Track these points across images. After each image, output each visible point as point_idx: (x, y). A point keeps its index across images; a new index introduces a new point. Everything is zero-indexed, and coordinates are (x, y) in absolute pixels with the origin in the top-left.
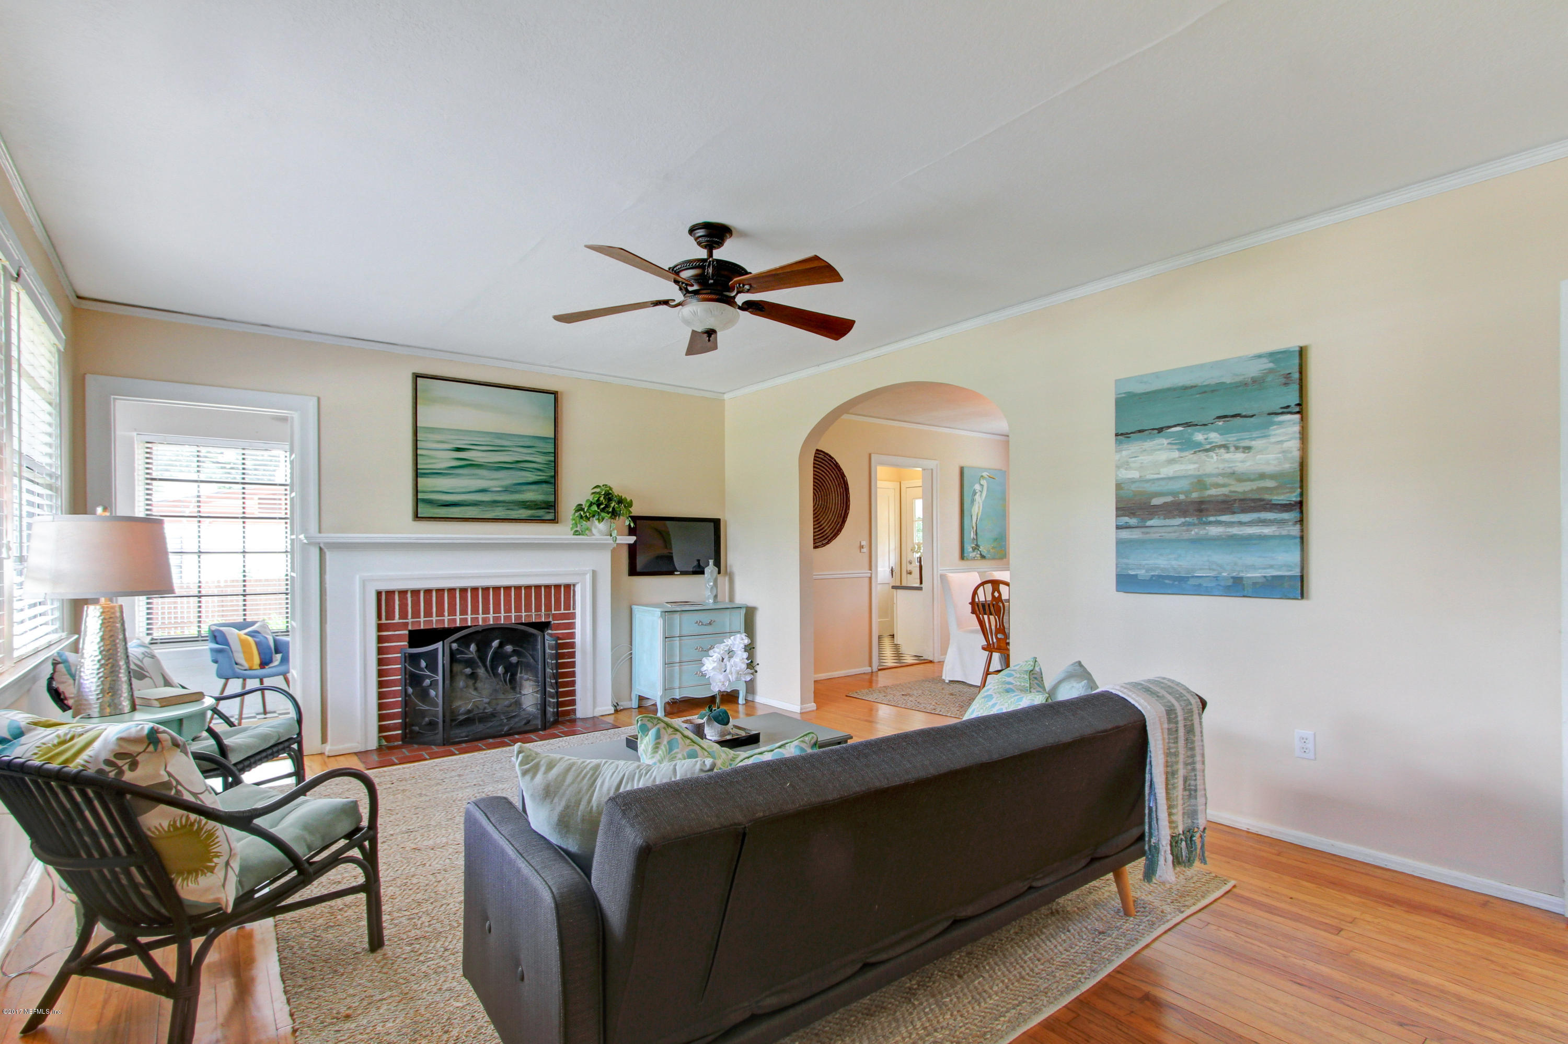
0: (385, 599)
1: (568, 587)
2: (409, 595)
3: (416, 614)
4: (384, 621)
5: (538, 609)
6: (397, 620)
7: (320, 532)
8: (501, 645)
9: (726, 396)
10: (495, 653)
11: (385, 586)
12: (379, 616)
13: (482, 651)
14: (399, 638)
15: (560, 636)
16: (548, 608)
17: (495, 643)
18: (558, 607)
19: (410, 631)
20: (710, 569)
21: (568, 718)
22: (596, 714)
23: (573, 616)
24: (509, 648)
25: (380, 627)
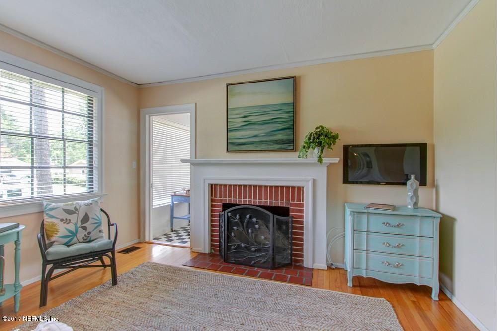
0: (213, 188)
1: (299, 188)
2: (223, 187)
3: (225, 196)
4: (213, 198)
5: (282, 199)
6: (218, 198)
7: (196, 158)
8: (251, 217)
9: (434, 46)
10: (248, 222)
11: (213, 182)
12: (212, 196)
13: (242, 219)
14: (218, 206)
15: (295, 216)
16: (288, 199)
17: (248, 216)
18: (293, 199)
19: (223, 204)
20: (413, 182)
21: (298, 264)
22: (315, 267)
23: (302, 205)
24: (255, 220)
25: (212, 200)
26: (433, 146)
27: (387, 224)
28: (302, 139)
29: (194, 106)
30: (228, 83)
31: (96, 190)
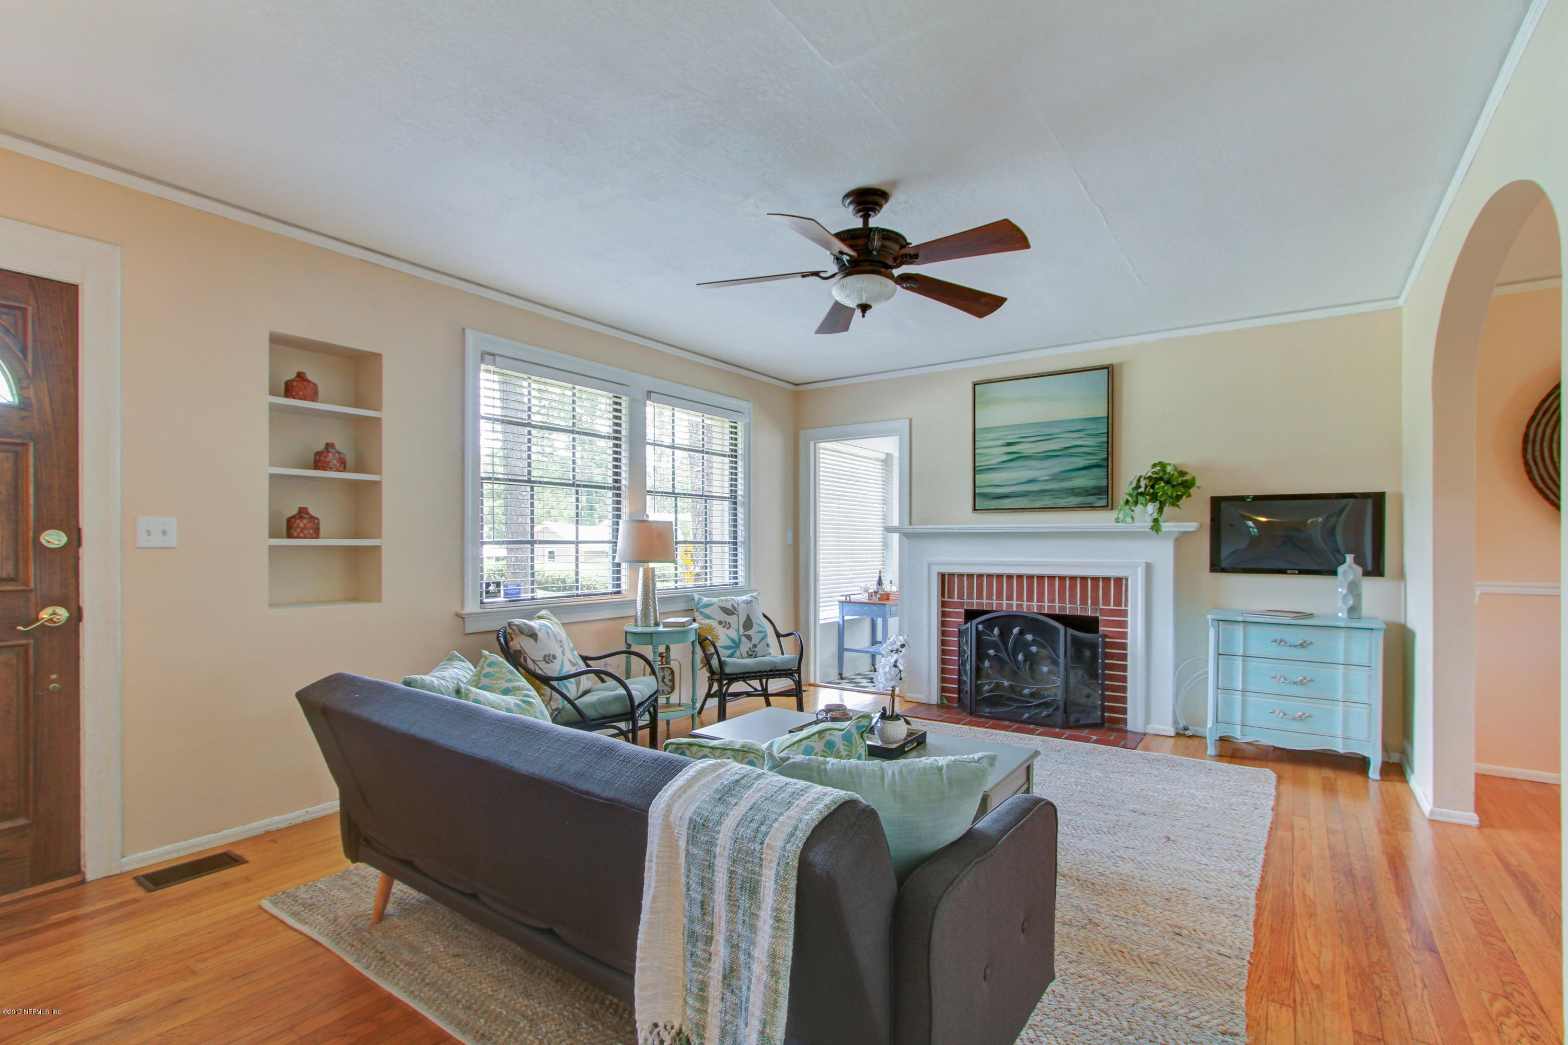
0: (945, 580)
1: (1118, 581)
2: (965, 578)
3: (970, 596)
4: (946, 599)
5: (1084, 601)
6: (956, 600)
7: (910, 524)
8: (1021, 633)
9: (1401, 301)
10: (1016, 641)
11: (947, 570)
12: (943, 595)
13: (1004, 635)
14: (957, 615)
15: (1109, 634)
16: (1095, 602)
17: (1016, 630)
18: (1106, 601)
19: (966, 610)
21: (1117, 726)
22: (1147, 731)
23: (1124, 613)
24: (1029, 637)
25: (944, 604)
26: (1400, 499)
27: (1280, 642)
28: (1124, 487)
29: (907, 423)
30: (977, 379)
31: (741, 580)
